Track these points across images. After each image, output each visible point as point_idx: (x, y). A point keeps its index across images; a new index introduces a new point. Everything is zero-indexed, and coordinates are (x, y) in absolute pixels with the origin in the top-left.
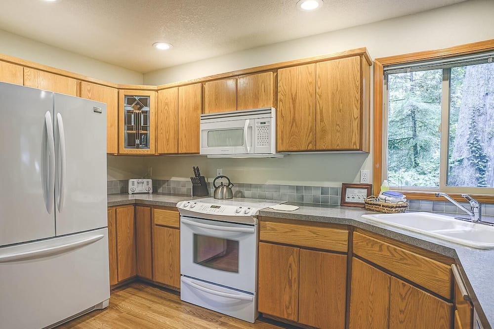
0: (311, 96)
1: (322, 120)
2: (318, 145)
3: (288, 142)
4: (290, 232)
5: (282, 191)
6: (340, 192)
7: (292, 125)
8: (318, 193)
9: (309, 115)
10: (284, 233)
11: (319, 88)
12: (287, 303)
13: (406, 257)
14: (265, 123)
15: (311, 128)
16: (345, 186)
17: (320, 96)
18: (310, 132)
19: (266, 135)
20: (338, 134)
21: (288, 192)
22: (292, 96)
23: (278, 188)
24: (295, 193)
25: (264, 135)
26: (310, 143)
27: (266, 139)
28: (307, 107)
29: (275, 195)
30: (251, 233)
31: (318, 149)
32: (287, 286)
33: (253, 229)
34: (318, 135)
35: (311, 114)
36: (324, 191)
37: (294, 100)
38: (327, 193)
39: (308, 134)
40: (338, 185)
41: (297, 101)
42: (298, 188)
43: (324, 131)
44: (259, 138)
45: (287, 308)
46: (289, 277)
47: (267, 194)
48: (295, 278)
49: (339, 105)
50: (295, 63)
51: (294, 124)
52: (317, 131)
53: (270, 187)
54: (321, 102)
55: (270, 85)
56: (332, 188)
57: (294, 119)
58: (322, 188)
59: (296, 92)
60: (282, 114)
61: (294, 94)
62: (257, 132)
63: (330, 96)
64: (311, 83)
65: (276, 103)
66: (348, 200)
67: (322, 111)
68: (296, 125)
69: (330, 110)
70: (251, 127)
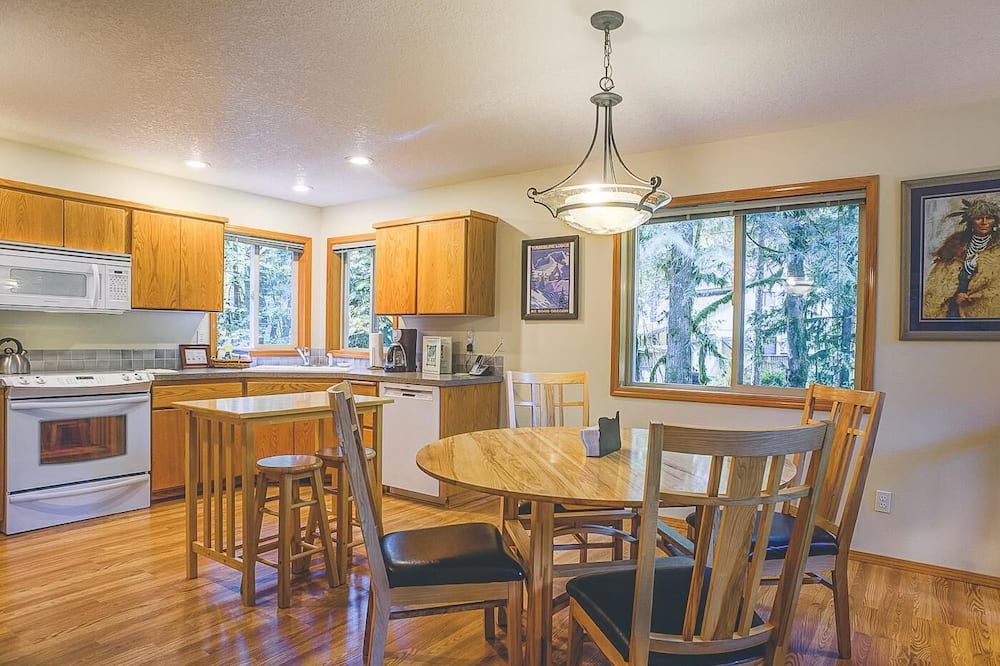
0: (175, 251)
1: (187, 279)
2: (182, 304)
3: (146, 298)
4: (189, 392)
5: (99, 358)
6: (177, 354)
7: (152, 279)
8: (151, 356)
9: (173, 272)
11: (184, 246)
14: (121, 272)
15: (175, 285)
16: (183, 348)
17: (185, 254)
18: (174, 291)
19: (123, 287)
20: (204, 295)
21: (110, 358)
22: (152, 246)
24: (119, 358)
25: (120, 287)
26: (174, 301)
27: (123, 293)
28: (170, 263)
29: (88, 363)
30: (146, 401)
31: (182, 308)
33: (147, 397)
34: (182, 294)
35: (175, 271)
36: (158, 354)
37: (155, 251)
38: (162, 355)
39: (171, 292)
40: (175, 347)
41: (159, 253)
43: (189, 289)
44: (113, 290)
49: (205, 268)
50: (156, 210)
51: (155, 279)
52: (182, 288)
54: (186, 260)
56: (169, 351)
57: (155, 274)
58: (157, 351)
59: (158, 243)
60: (138, 264)
61: (155, 245)
62: (109, 282)
63: (196, 256)
64: (175, 237)
65: (129, 249)
66: (188, 362)
67: (187, 270)
68: (157, 280)
69: (196, 270)
70: (100, 275)
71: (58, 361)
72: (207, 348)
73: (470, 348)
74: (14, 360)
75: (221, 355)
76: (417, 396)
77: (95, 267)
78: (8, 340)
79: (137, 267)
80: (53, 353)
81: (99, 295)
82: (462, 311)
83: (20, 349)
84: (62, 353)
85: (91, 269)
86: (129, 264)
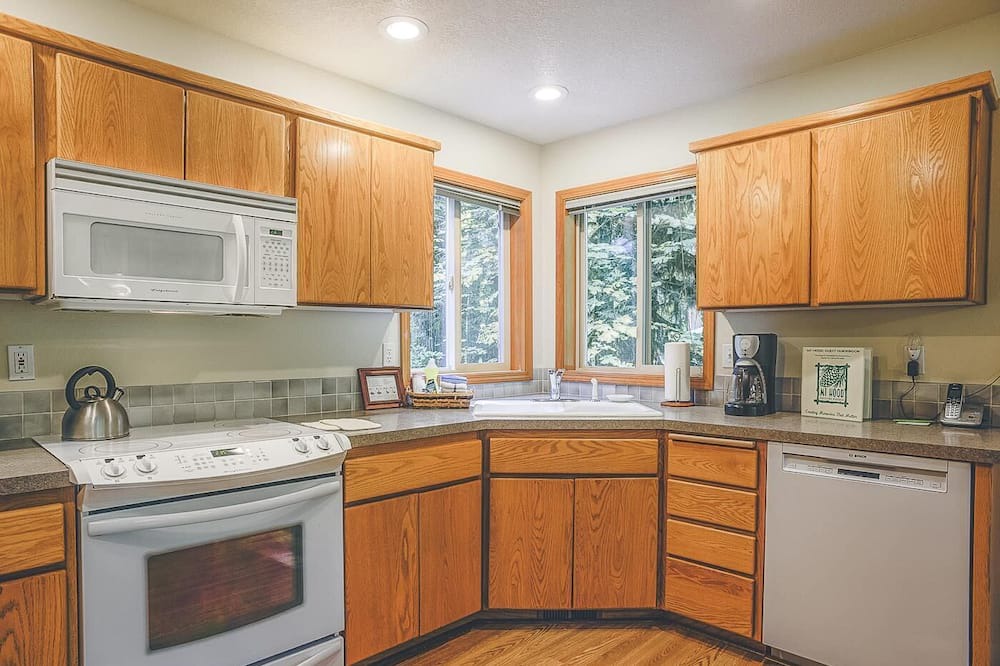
0: (364, 196)
1: (381, 249)
2: (374, 296)
3: (319, 283)
4: (403, 466)
5: (237, 397)
6: (354, 384)
7: (329, 247)
8: (316, 391)
9: (360, 234)
10: (393, 471)
11: (377, 187)
12: (402, 610)
13: (598, 447)
14: (280, 233)
15: (363, 260)
16: (363, 374)
17: (379, 202)
18: (361, 269)
19: (285, 262)
20: (406, 279)
21: (253, 397)
22: (328, 185)
23: (227, 389)
24: (269, 398)
25: (279, 262)
26: (362, 289)
27: (284, 272)
28: (356, 218)
29: (221, 407)
31: (375, 303)
32: (401, 577)
34: (375, 277)
35: (363, 233)
36: (327, 386)
37: (332, 195)
38: (333, 389)
39: (358, 272)
40: (349, 372)
41: (338, 199)
42: (275, 386)
43: (384, 269)
44: (267, 267)
45: (402, 620)
46: (403, 558)
47: (198, 407)
48: (414, 555)
49: (407, 229)
51: (333, 248)
52: (374, 265)
53: (206, 389)
54: (380, 215)
55: (280, 145)
56: (342, 380)
57: (332, 238)
58: (324, 381)
59: (337, 180)
60: (307, 219)
61: (333, 183)
62: (261, 252)
63: (394, 207)
64: (363, 171)
65: (292, 189)
66: (373, 399)
67: (381, 231)
68: (337, 252)
69: (394, 233)
70: (246, 236)
71: (175, 405)
72: (397, 373)
73: (913, 368)
74: (102, 411)
75: (420, 386)
76: (885, 480)
77: (238, 221)
78: (90, 370)
79: (305, 225)
80: (165, 392)
81: (244, 280)
82: (963, 294)
83: (112, 388)
84: (179, 390)
85: (231, 225)
86: (293, 218)
